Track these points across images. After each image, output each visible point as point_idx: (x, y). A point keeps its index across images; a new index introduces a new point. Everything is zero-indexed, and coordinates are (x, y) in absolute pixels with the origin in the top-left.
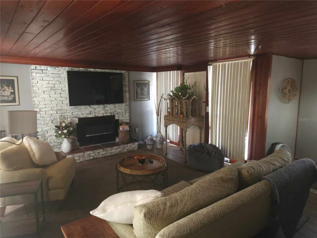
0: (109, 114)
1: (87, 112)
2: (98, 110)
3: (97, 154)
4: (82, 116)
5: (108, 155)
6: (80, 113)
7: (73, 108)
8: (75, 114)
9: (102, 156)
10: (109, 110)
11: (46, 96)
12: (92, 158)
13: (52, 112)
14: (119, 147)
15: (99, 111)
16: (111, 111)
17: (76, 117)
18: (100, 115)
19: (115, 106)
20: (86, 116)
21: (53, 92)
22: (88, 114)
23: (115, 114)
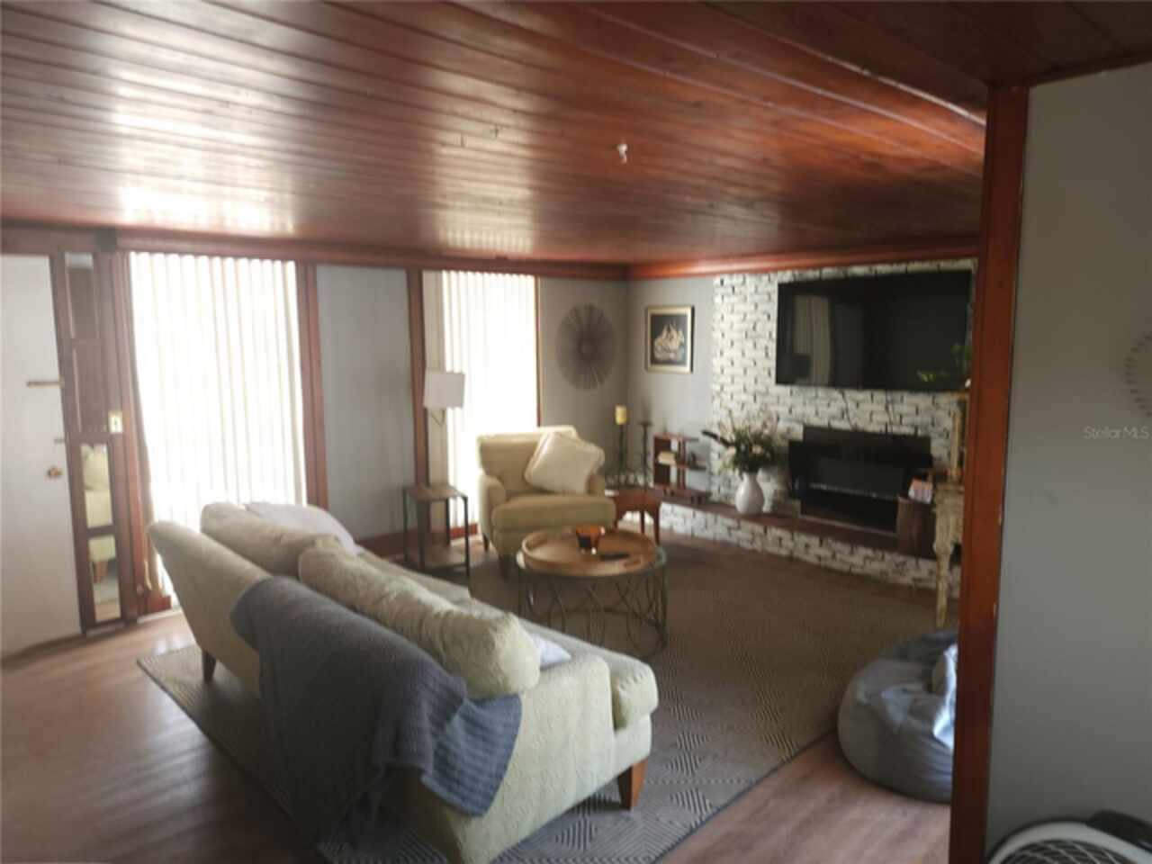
0: (906, 430)
1: (835, 409)
2: (867, 407)
3: (802, 548)
4: (815, 421)
5: (836, 565)
6: (810, 410)
7: (794, 392)
8: (798, 410)
9: (815, 561)
10: (908, 415)
11: (735, 353)
12: (784, 552)
13: (744, 397)
14: (880, 554)
15: (871, 414)
16: (918, 420)
17: (798, 422)
18: (874, 427)
19: (933, 403)
20: (829, 424)
21: (750, 344)
22: (833, 418)
23: (932, 435)
